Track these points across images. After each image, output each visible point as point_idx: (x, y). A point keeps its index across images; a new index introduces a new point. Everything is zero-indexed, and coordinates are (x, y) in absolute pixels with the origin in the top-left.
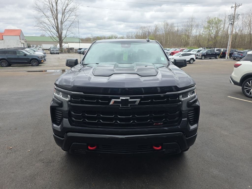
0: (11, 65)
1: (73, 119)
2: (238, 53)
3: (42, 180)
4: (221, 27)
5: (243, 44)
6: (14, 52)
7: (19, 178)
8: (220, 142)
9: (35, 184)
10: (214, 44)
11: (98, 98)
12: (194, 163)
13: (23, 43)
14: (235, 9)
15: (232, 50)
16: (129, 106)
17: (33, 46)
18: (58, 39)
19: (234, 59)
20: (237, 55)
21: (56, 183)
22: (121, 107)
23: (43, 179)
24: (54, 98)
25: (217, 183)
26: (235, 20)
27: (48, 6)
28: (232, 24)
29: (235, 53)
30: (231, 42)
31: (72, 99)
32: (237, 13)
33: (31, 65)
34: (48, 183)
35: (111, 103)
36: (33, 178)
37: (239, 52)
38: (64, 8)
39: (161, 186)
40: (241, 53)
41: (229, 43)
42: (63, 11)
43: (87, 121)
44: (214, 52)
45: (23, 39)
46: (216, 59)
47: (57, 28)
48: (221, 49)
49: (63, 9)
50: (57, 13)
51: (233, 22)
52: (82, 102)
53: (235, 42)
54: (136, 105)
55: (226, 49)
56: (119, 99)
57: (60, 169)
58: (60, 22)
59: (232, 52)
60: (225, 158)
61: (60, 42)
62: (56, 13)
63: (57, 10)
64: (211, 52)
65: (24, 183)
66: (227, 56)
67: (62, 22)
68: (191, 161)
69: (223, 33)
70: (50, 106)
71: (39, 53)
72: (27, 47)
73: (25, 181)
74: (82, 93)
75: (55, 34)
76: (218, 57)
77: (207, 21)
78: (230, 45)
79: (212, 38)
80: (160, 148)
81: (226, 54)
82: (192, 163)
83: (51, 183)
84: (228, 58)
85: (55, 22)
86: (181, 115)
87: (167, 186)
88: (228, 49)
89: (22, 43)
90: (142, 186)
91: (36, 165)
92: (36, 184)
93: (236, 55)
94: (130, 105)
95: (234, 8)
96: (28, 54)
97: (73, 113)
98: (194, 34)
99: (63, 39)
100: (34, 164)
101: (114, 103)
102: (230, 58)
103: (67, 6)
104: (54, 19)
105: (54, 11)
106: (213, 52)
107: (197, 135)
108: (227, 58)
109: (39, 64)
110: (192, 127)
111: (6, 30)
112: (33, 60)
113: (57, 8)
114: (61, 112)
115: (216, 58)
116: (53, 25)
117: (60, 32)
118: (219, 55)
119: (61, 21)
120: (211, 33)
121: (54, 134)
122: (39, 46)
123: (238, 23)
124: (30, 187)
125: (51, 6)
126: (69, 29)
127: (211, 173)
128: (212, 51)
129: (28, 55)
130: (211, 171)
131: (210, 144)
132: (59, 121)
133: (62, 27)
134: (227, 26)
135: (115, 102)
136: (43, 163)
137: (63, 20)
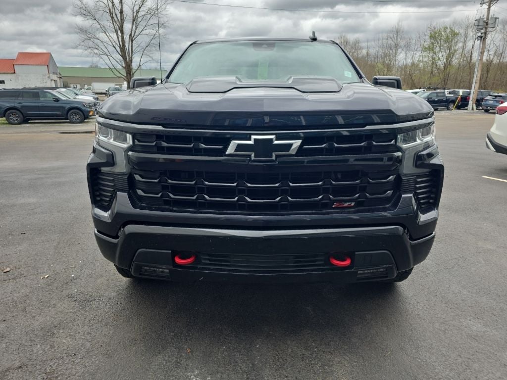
0: (29, 121)
1: (140, 192)
2: (494, 97)
3: (69, 337)
4: (457, 48)
5: (503, 82)
6: (36, 93)
7: (16, 333)
8: (477, 263)
9: (52, 347)
10: (443, 83)
11: (199, 138)
12: (423, 307)
13: (54, 79)
14: (489, 7)
15: (482, 92)
16: (274, 158)
17: (75, 86)
18: (124, 72)
19: (487, 111)
20: (492, 102)
21: (101, 346)
22: (254, 161)
23: (70, 335)
24: (95, 145)
25: (483, 352)
26: (489, 30)
27: (103, 5)
28: (483, 38)
29: (488, 98)
30: (479, 75)
31: (137, 142)
32: (494, 15)
33: (68, 121)
34: (83, 344)
35: (231, 150)
36: (50, 333)
37: (496, 96)
38: (137, 8)
39: (348, 356)
40: (501, 98)
41: (476, 78)
42: (135, 15)
43: (172, 196)
44: (444, 95)
45: (54, 73)
46: (447, 111)
47: (123, 48)
48: (459, 91)
49: (135, 11)
50: (121, 19)
51: (485, 33)
52: (161, 150)
53: (487, 78)
54: (291, 155)
55: (469, 91)
56: (250, 139)
57: (112, 315)
58: (128, 36)
59: (481, 97)
60: (494, 297)
61: (127, 79)
62: (119, 18)
63: (121, 12)
64: (437, 96)
65: (26, 344)
66: (471, 103)
67: (133, 36)
68: (416, 303)
69: (462, 58)
70: (86, 165)
71: (85, 98)
72: (62, 86)
73: (29, 340)
74: (160, 128)
75: (118, 61)
76: (451, 106)
77: (429, 34)
78: (478, 82)
79: (438, 69)
80: (347, 262)
81: (469, 101)
82: (419, 307)
83: (88, 344)
84: (473, 109)
85: (118, 38)
86: (399, 185)
87: (362, 356)
88: (473, 90)
89: (52, 80)
90: (303, 354)
91: (59, 305)
92: (55, 347)
93: (490, 102)
94: (277, 156)
95: (487, 4)
96: (63, 98)
97: (138, 177)
98: (402, 61)
99: (133, 71)
100: (54, 304)
101: (235, 151)
102: (477, 109)
103: (142, 5)
104: (116, 32)
105: (116, 14)
106: (442, 96)
107: (434, 237)
108: (471, 108)
109: (85, 120)
110: (423, 218)
111: (20, 54)
112: (73, 111)
113: (122, 8)
114: (112, 179)
115: (448, 109)
116: (114, 44)
117: (128, 58)
118: (453, 102)
119: (130, 35)
120: (437, 59)
121: (96, 232)
122: (86, 86)
123: (494, 38)
124: (40, 352)
125: (110, 4)
126: (145, 51)
127: (466, 329)
128: (439, 95)
129: (62, 100)
130: (465, 323)
131: (456, 268)
132: (108, 199)
133: (132, 46)
134: (469, 44)
135: (239, 147)
136: (76, 301)
137: (135, 33)
